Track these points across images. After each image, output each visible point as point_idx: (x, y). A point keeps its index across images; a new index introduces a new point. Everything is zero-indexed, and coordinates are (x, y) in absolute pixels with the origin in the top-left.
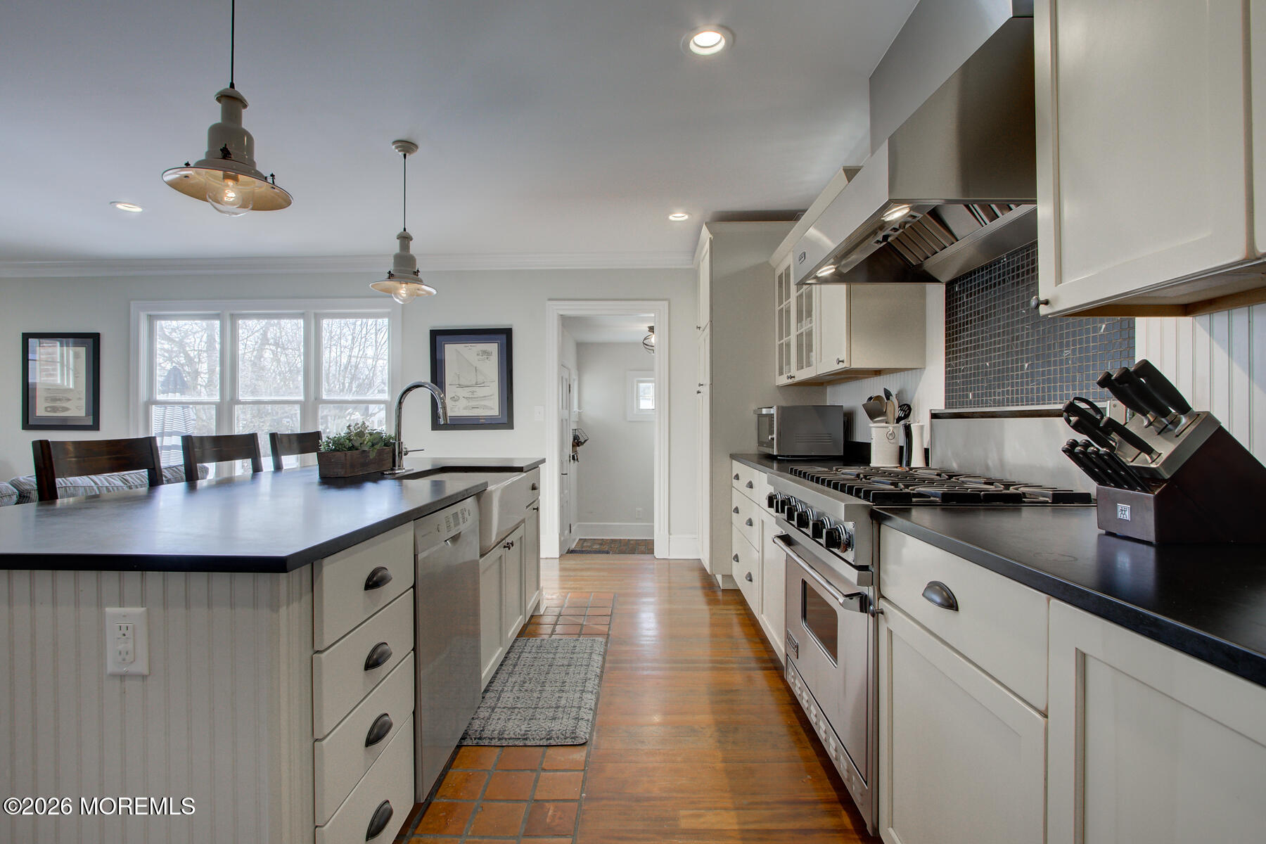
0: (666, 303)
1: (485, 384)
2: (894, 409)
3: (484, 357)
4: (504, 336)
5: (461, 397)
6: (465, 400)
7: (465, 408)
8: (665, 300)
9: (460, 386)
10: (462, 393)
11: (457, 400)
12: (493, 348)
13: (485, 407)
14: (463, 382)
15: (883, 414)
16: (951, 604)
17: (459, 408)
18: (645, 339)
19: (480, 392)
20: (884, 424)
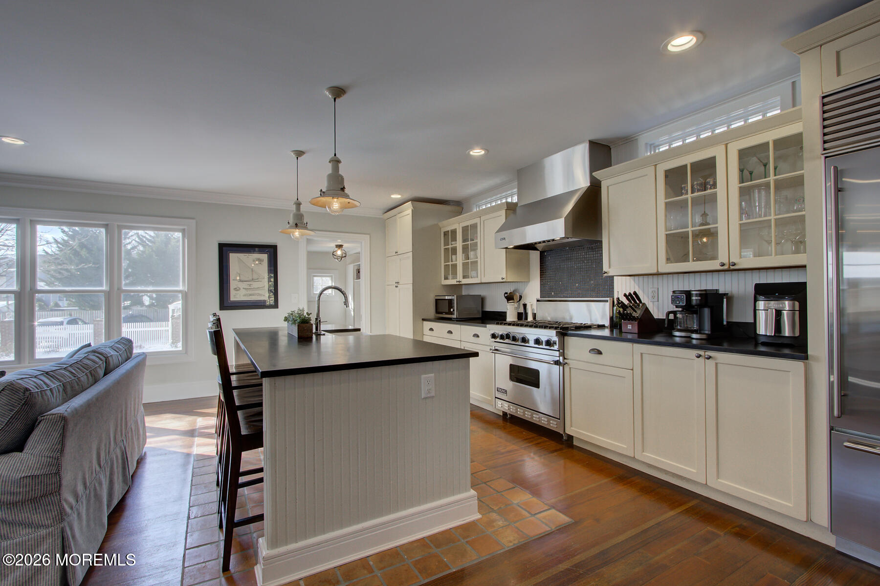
0: (368, 236)
1: (259, 280)
2: (517, 297)
3: (258, 263)
4: (271, 251)
5: (241, 288)
6: (244, 290)
7: (245, 295)
8: (368, 234)
9: (240, 281)
10: (242, 285)
11: (239, 290)
12: (265, 257)
13: (259, 295)
14: (243, 278)
15: (513, 299)
16: (600, 353)
17: (240, 295)
18: (334, 252)
19: (255, 285)
20: (513, 304)
